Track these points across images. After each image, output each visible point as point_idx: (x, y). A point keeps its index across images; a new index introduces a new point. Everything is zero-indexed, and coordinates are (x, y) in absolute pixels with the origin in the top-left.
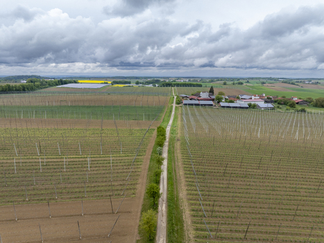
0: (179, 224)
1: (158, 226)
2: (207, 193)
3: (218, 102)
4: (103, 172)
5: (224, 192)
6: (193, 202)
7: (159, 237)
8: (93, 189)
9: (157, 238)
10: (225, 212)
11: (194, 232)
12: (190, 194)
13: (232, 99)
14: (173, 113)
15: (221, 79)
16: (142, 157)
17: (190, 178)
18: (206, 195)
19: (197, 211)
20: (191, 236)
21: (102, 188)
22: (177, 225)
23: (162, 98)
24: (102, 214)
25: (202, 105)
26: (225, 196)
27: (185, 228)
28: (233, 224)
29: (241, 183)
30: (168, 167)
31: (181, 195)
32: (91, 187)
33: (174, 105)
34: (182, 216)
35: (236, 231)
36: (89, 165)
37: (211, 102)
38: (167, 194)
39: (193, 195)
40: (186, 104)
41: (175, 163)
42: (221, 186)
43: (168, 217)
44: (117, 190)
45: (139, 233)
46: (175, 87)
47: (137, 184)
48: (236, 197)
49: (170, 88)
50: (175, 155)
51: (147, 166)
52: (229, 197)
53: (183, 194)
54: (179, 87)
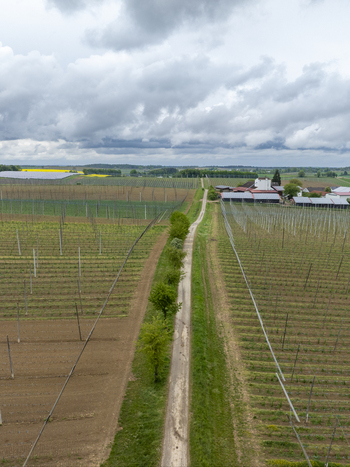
0: (216, 359)
1: (173, 360)
2: (272, 315)
3: (290, 197)
4: (64, 279)
5: (307, 314)
6: (243, 327)
7: (176, 377)
8: (41, 304)
9: (171, 379)
10: (309, 343)
11: (249, 373)
12: (238, 316)
13: (318, 192)
14: (203, 212)
15: (295, 170)
16: (142, 261)
17: (238, 292)
18: (270, 318)
19: (252, 340)
20: (241, 379)
21: (60, 304)
22: (211, 361)
23: (181, 191)
24: (58, 341)
25: (258, 201)
26: (309, 320)
27: (228, 366)
28: (326, 362)
29: (341, 301)
30: (193, 275)
31: (219, 316)
32: (39, 301)
33: (205, 201)
34: (221, 348)
35: (334, 373)
36: (35, 270)
37: (276, 196)
38: (192, 314)
39: (244, 316)
40: (227, 200)
41: (206, 270)
42: (301, 304)
43: (192, 347)
44: (91, 306)
45: (134, 372)
46: (207, 178)
47: (130, 298)
48: (330, 321)
49: (196, 179)
50: (208, 259)
51: (152, 273)
52: (316, 321)
53: (223, 314)
54: (214, 179)
